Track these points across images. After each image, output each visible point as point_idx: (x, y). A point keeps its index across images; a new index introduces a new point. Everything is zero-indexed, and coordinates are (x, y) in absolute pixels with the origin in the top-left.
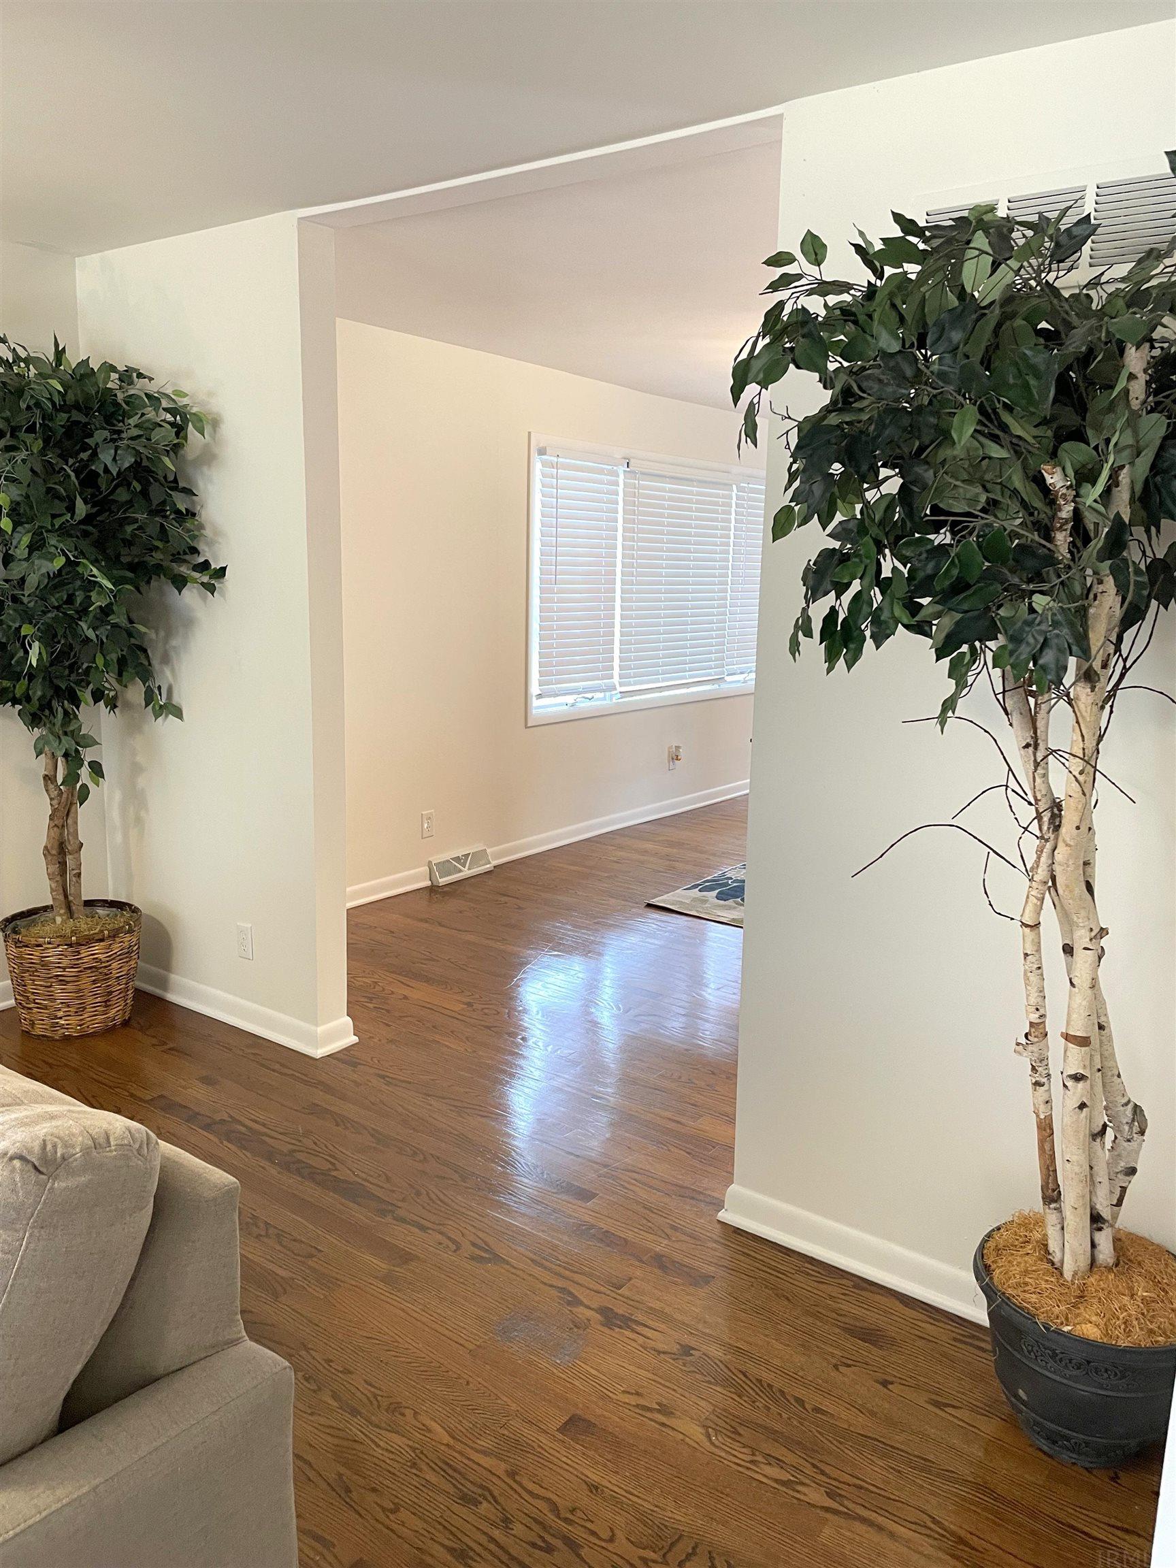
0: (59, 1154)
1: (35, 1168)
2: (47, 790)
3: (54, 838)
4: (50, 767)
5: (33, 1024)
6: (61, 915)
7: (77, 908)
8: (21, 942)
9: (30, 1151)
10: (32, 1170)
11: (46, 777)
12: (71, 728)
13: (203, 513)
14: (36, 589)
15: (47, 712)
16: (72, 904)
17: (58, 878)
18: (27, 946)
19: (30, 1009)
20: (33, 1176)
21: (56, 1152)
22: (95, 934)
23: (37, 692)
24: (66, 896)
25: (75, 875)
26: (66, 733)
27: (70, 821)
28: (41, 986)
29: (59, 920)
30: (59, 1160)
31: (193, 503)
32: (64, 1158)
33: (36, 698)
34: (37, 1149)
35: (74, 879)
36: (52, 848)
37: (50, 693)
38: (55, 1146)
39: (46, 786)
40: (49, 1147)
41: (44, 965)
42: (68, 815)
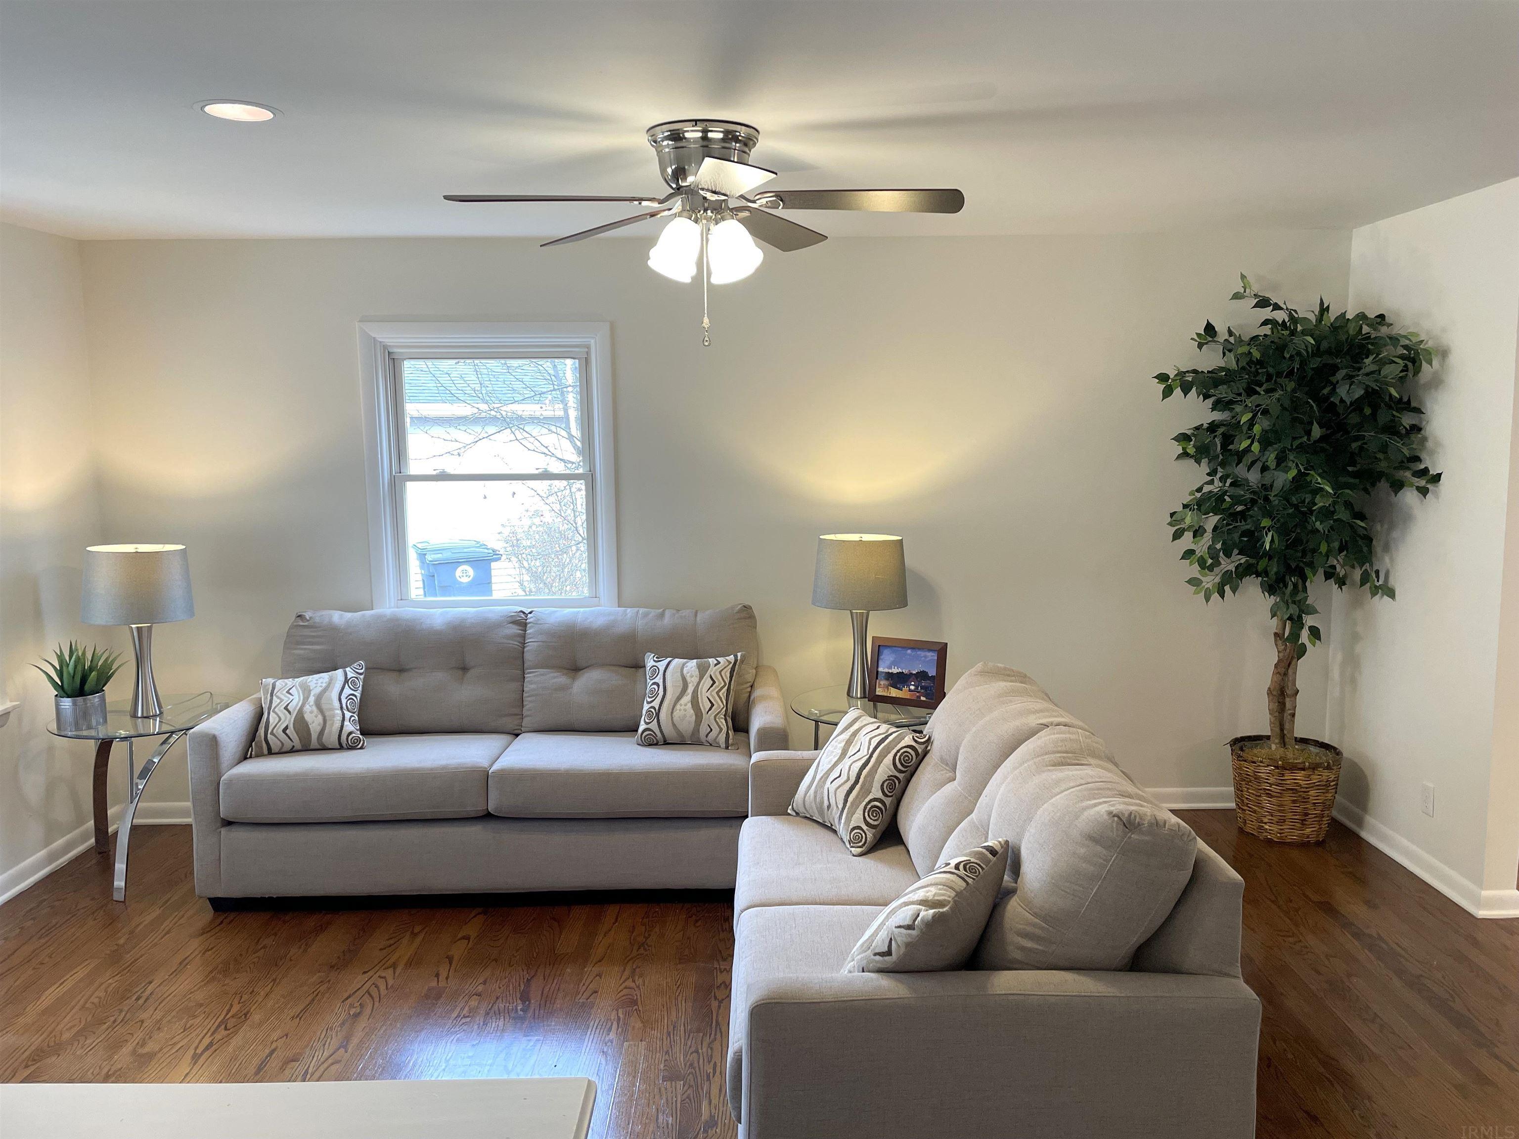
0: (1137, 822)
1: (1125, 825)
2: (1276, 645)
3: (1276, 682)
4: (1280, 626)
5: (1245, 823)
6: (1276, 744)
7: (1290, 741)
8: (1241, 757)
9: (1123, 814)
10: (1122, 824)
11: (1276, 635)
12: (1298, 598)
13: (1428, 429)
14: (1280, 491)
15: (1281, 585)
16: (1285, 737)
17: (1277, 714)
18: (1245, 761)
19: (1245, 810)
20: (1122, 827)
21: (1135, 820)
22: (1299, 763)
23: (1274, 569)
24: (1282, 730)
25: (1290, 714)
26: (1294, 602)
27: (1290, 671)
28: (1253, 794)
29: (1274, 747)
30: (1136, 825)
31: (1421, 420)
32: (1139, 824)
33: (1273, 573)
34: (1126, 815)
35: (1289, 717)
36: (1274, 690)
37: (1283, 570)
38: (1135, 817)
39: (1276, 641)
40: (1133, 816)
41: (1257, 778)
42: (1289, 666)
